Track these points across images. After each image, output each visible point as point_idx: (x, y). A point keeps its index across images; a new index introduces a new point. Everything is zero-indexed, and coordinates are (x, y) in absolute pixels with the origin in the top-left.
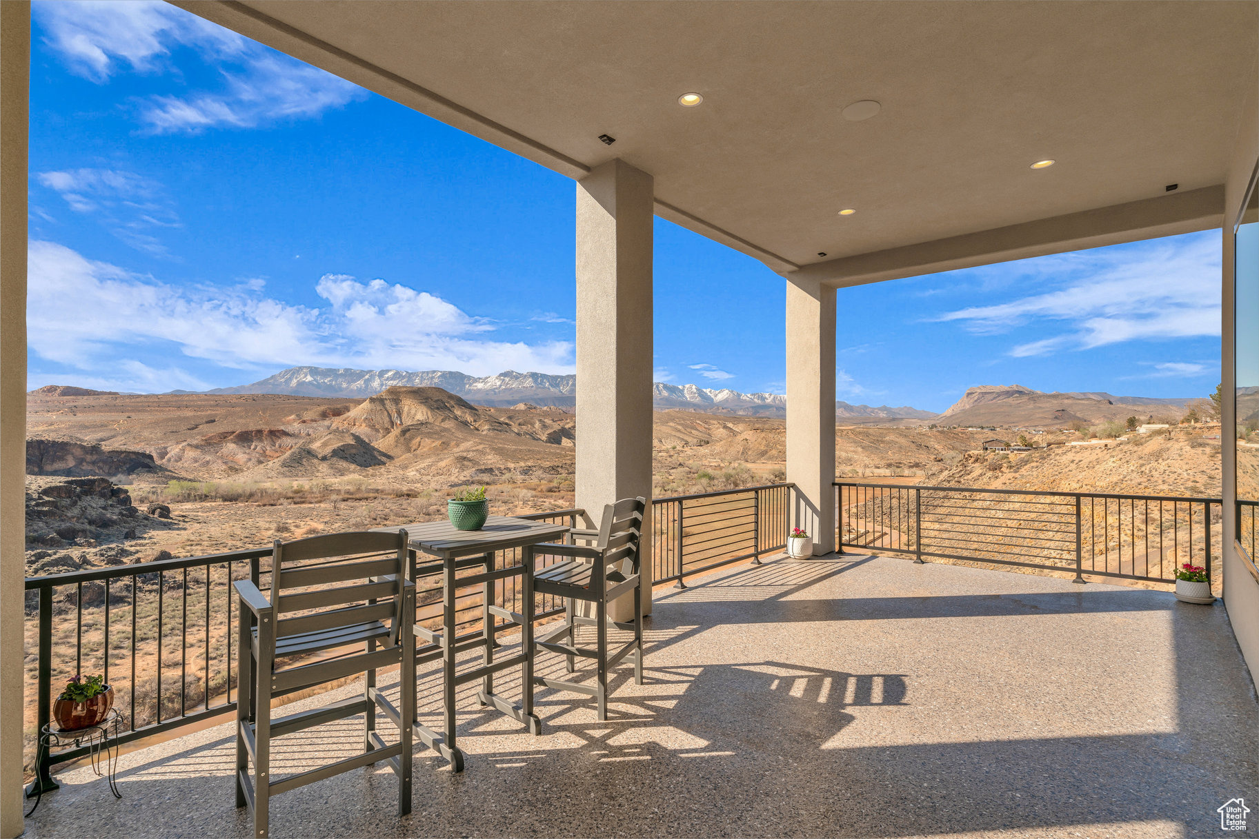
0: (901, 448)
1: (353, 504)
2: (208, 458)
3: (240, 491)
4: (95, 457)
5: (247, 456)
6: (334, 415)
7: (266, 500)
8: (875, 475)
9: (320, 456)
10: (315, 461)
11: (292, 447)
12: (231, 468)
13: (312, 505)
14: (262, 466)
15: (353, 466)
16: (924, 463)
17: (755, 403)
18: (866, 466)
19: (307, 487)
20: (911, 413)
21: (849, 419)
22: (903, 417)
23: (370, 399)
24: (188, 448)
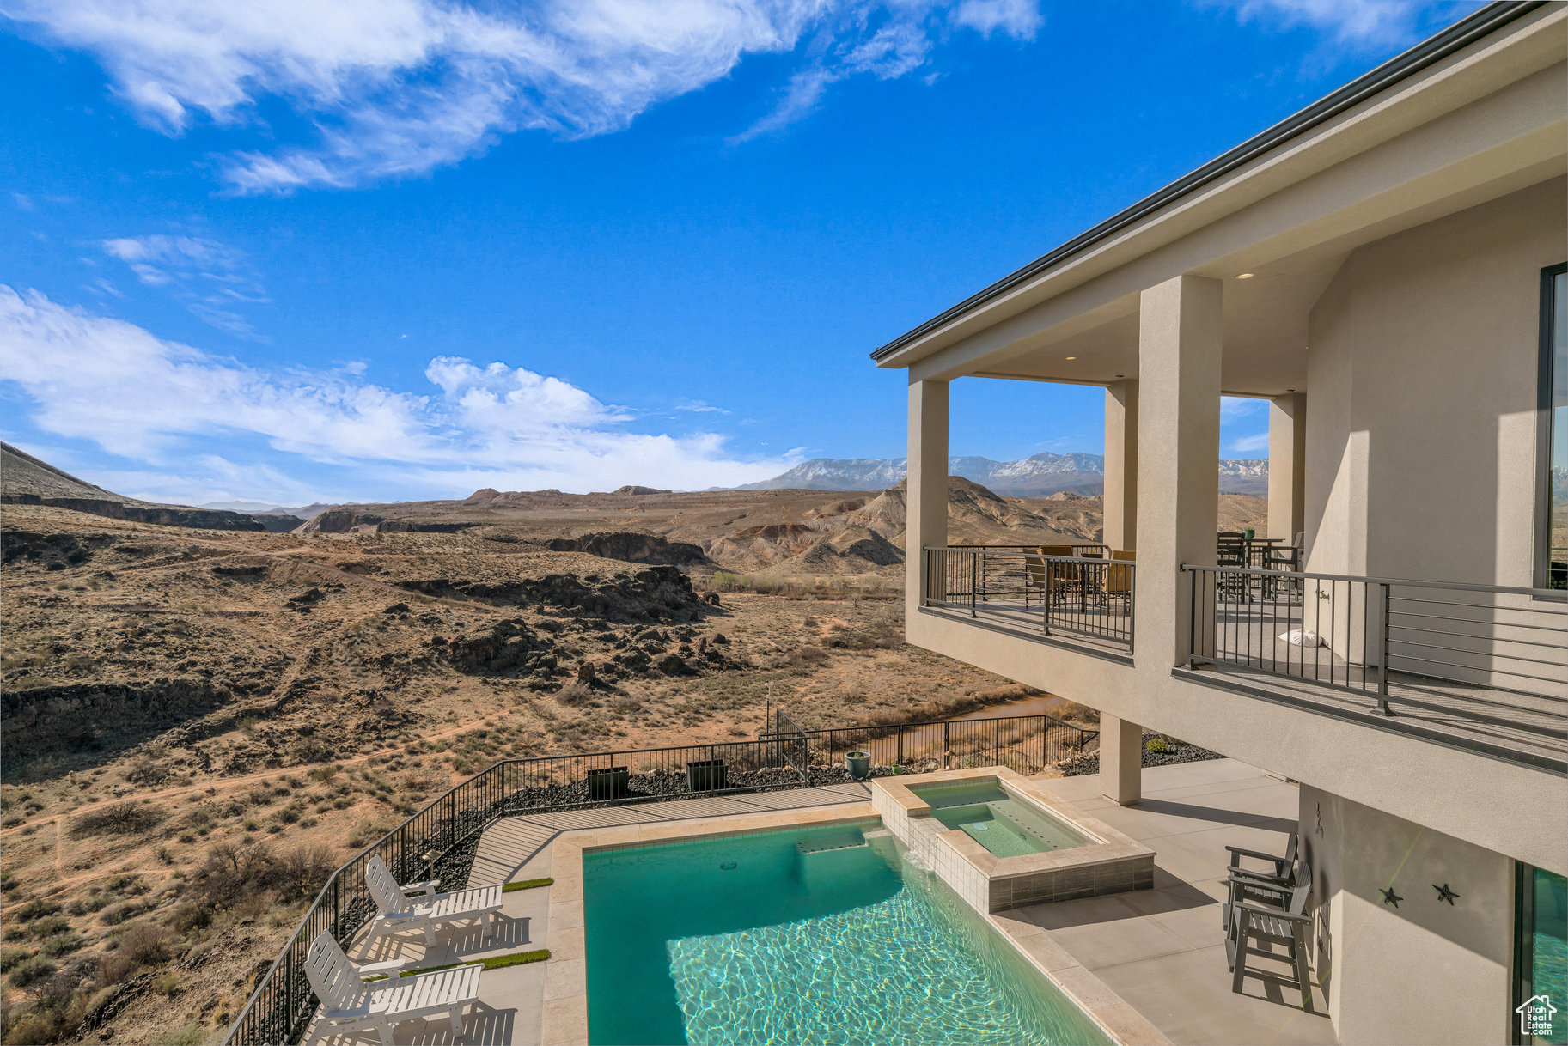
1: (873, 604)
2: (743, 551)
3: (770, 584)
4: (662, 548)
5: (773, 550)
6: (850, 510)
7: (794, 594)
9: (839, 552)
10: (835, 557)
11: (812, 542)
12: (761, 562)
13: (834, 602)
14: (787, 561)
15: (870, 564)
19: (828, 584)
23: (885, 490)
24: (727, 541)
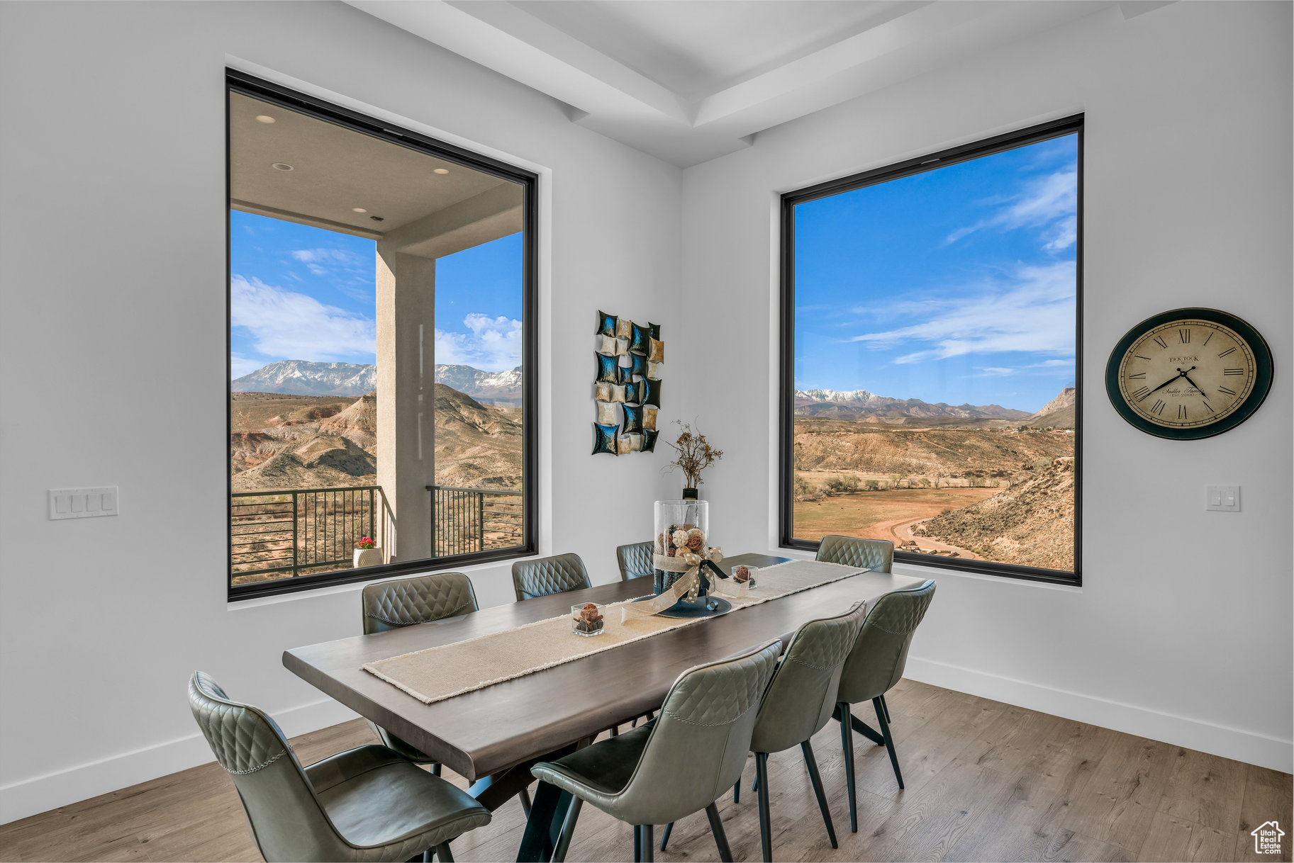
0: (983, 453)
6: (323, 416)
8: (951, 485)
9: (305, 463)
10: (300, 469)
11: (274, 452)
14: (239, 475)
15: (343, 475)
16: (1009, 472)
17: (812, 401)
18: (940, 475)
20: (998, 412)
21: (923, 419)
22: (990, 417)
23: (364, 397)
